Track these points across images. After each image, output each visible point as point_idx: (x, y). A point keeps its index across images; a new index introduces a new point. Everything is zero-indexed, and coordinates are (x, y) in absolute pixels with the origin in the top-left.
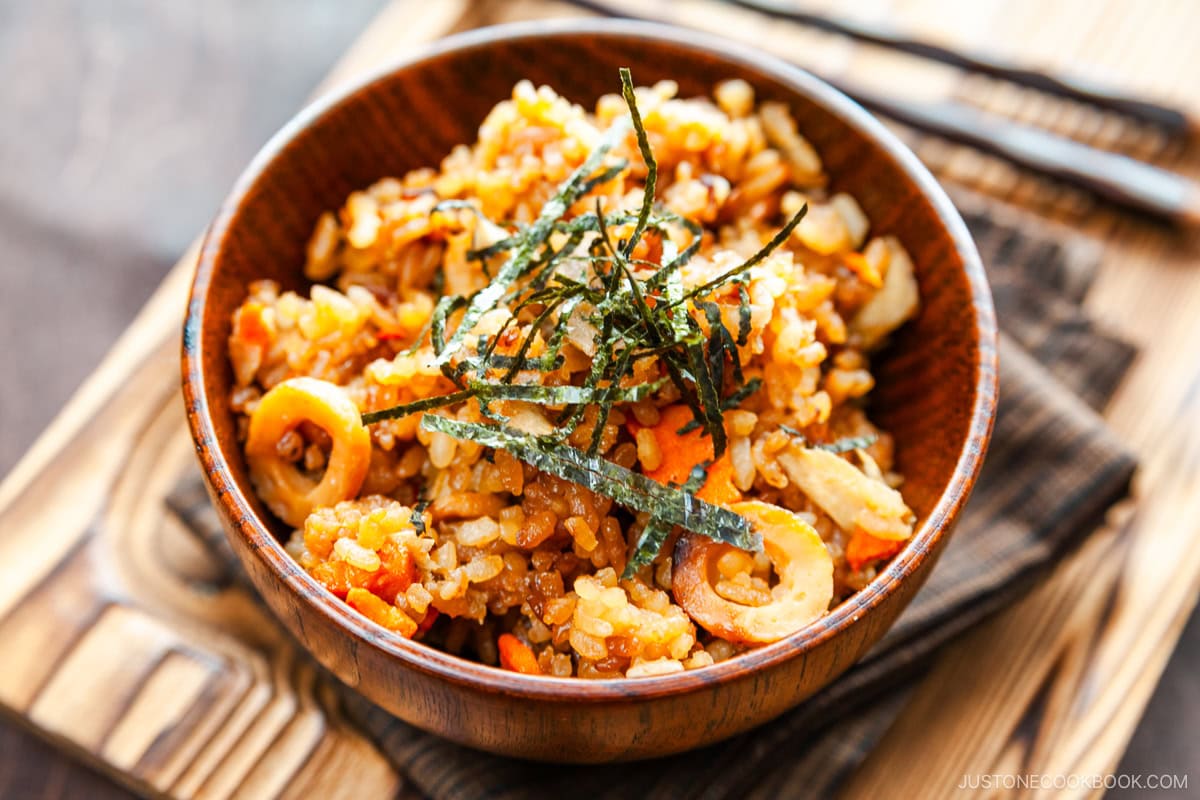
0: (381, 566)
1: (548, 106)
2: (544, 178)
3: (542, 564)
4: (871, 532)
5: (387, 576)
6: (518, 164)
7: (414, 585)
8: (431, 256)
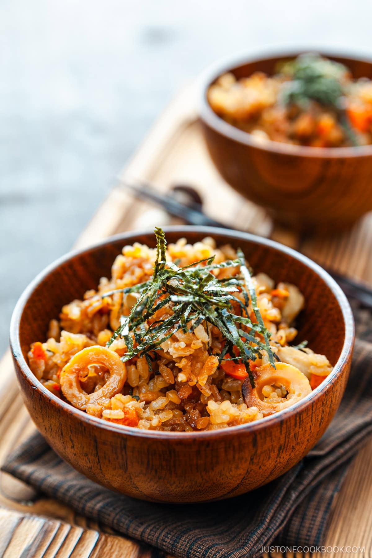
0: (125, 417)
1: (139, 250)
2: (146, 275)
3: (190, 408)
4: (318, 374)
5: (128, 421)
6: (133, 273)
7: (140, 421)
8: (104, 319)
